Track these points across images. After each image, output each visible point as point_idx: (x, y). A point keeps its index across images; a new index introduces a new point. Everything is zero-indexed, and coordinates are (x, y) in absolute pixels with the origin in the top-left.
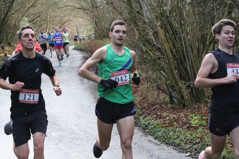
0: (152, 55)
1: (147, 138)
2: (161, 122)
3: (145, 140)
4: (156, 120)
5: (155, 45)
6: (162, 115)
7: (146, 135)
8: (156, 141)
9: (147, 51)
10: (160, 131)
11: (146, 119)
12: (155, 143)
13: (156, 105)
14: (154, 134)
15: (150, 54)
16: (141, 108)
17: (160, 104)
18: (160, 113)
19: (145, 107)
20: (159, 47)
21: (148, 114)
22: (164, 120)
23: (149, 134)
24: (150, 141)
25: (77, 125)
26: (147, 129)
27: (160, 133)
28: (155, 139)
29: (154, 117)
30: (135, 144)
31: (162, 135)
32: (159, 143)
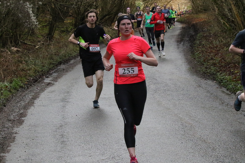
0: (228, 26)
1: (221, 90)
2: (233, 77)
3: (220, 91)
4: (229, 76)
5: (230, 18)
6: (234, 71)
7: (221, 87)
8: (228, 92)
9: (224, 23)
10: (231, 84)
11: (221, 75)
12: (226, 93)
13: (231, 64)
14: (227, 86)
15: (227, 26)
16: (219, 66)
17: (234, 63)
18: (232, 70)
19: (222, 66)
20: (232, 20)
21: (224, 71)
22: (236, 76)
23: (223, 87)
24: (223, 92)
25: (170, 80)
26: (222, 82)
27: (231, 86)
28: (227, 90)
29: (228, 73)
30: (212, 94)
31: (232, 87)
32: (230, 93)
